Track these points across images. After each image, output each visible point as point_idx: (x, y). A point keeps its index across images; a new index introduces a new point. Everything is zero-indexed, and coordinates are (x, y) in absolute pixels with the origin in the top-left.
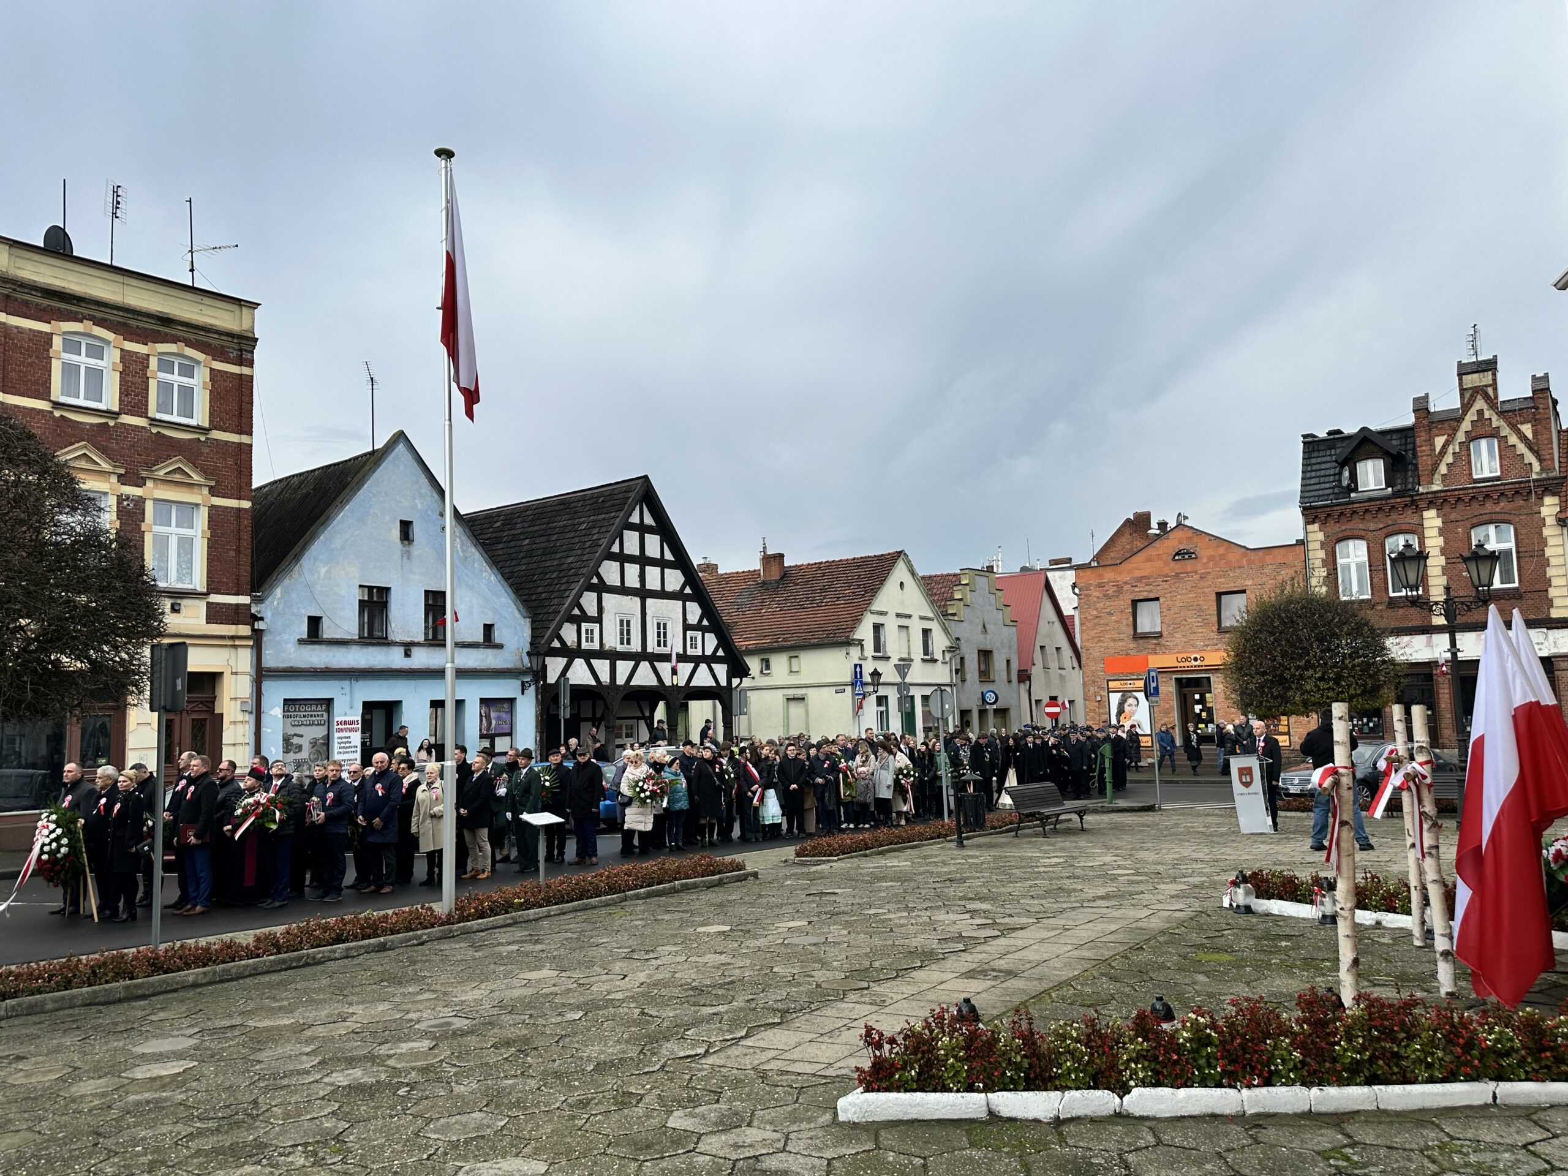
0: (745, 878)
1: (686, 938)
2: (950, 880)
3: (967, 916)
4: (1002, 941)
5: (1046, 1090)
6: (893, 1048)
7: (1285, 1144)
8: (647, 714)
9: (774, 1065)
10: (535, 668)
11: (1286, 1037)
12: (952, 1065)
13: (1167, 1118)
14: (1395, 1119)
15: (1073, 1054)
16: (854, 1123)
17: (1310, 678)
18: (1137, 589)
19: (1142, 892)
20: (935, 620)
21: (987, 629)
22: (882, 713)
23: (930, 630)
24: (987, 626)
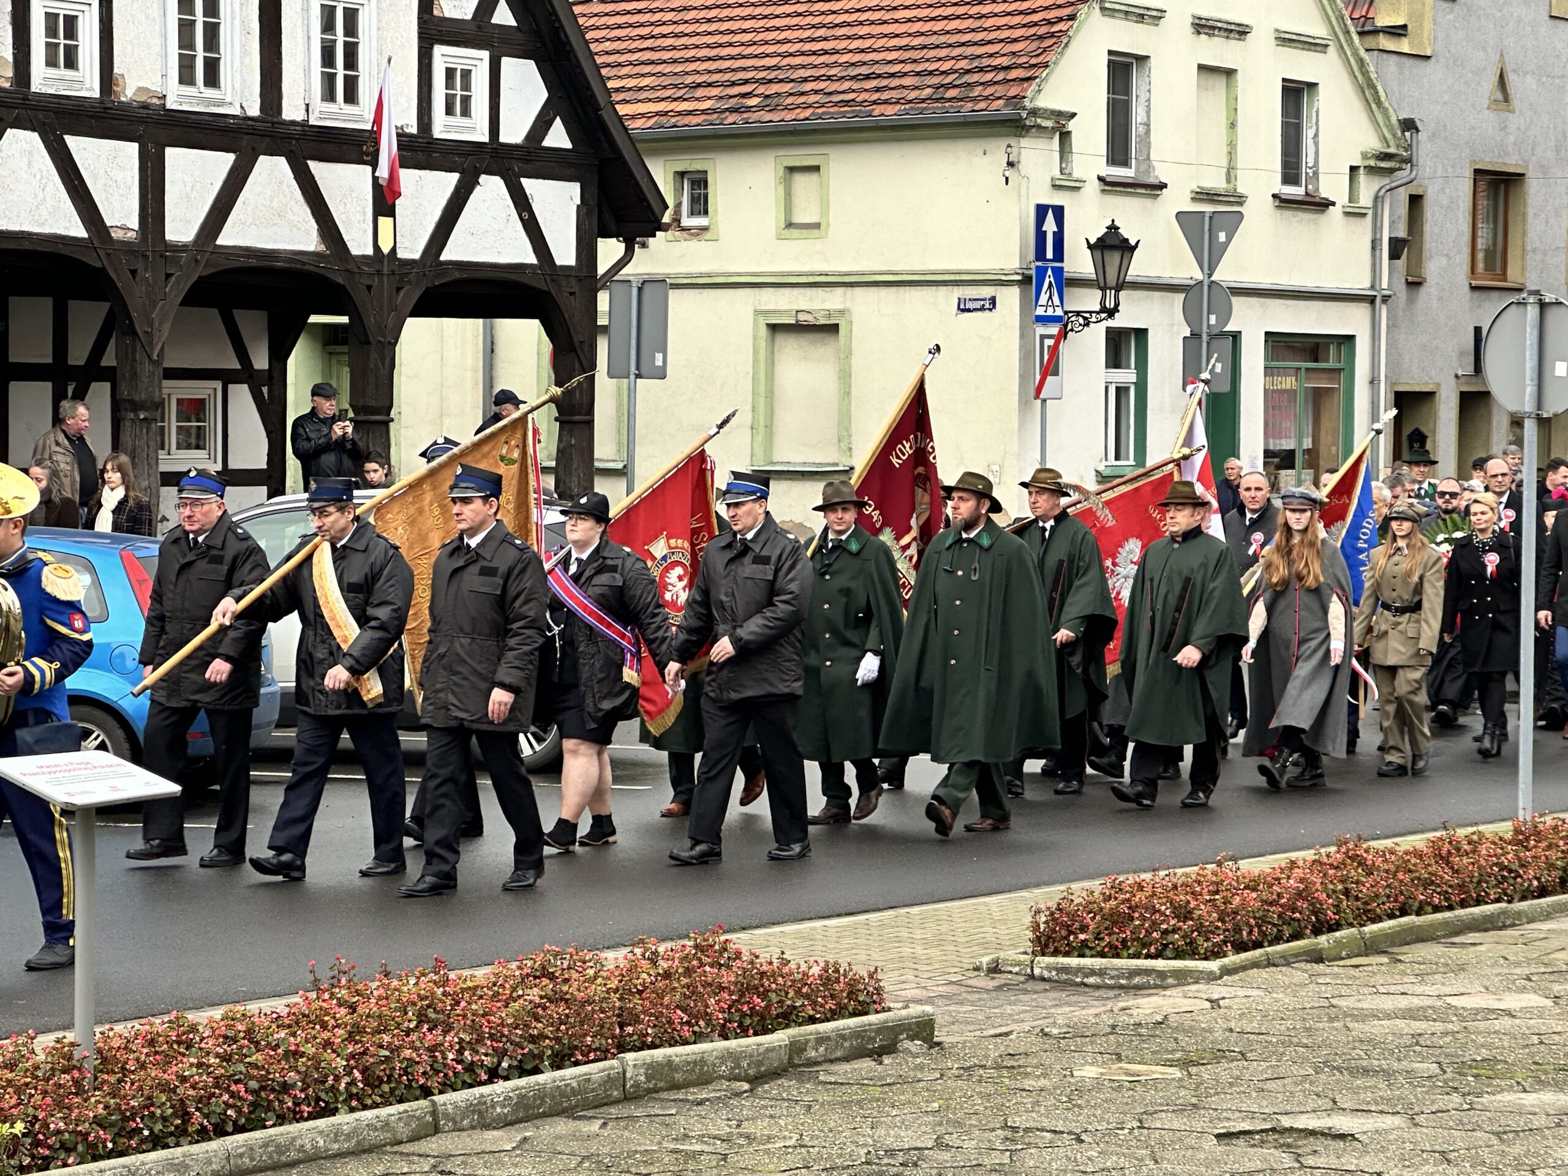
0: (886, 1040)
20: (1332, 51)
21: (1512, 90)
22: (1121, 391)
23: (1312, 86)
24: (1511, 78)
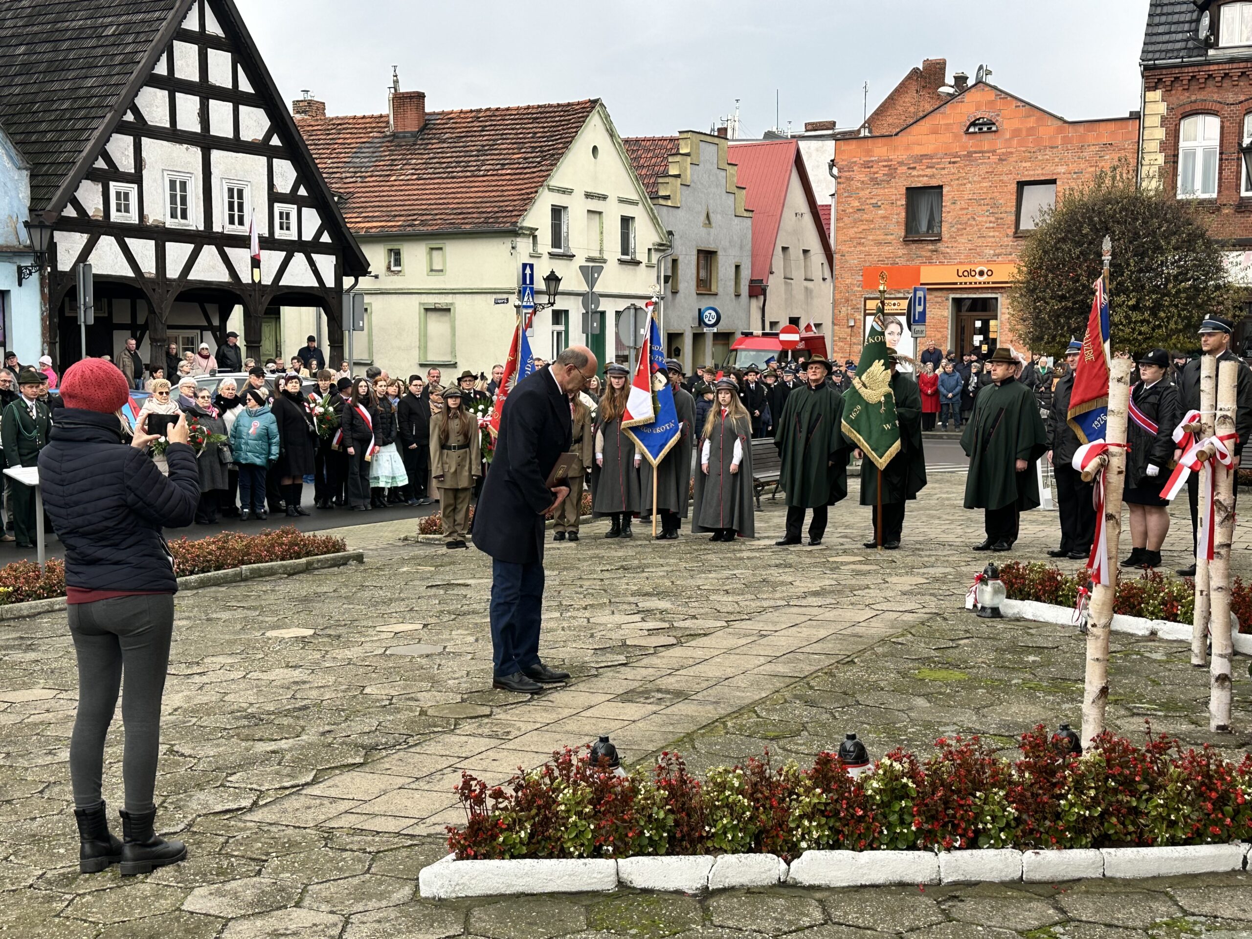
0: (344, 561)
1: (249, 645)
2: (625, 568)
3: (637, 618)
4: (677, 651)
5: (694, 853)
6: (497, 803)
7: (983, 921)
8: (216, 322)
9: (346, 822)
10: (38, 248)
11: (1002, 788)
12: (575, 824)
13: (843, 888)
14: (1122, 889)
15: (731, 808)
16: (440, 899)
17: (1120, 306)
18: (915, 173)
19: (868, 587)
20: (640, 205)
21: (712, 220)
22: (559, 334)
23: (633, 218)
24: (711, 215)
